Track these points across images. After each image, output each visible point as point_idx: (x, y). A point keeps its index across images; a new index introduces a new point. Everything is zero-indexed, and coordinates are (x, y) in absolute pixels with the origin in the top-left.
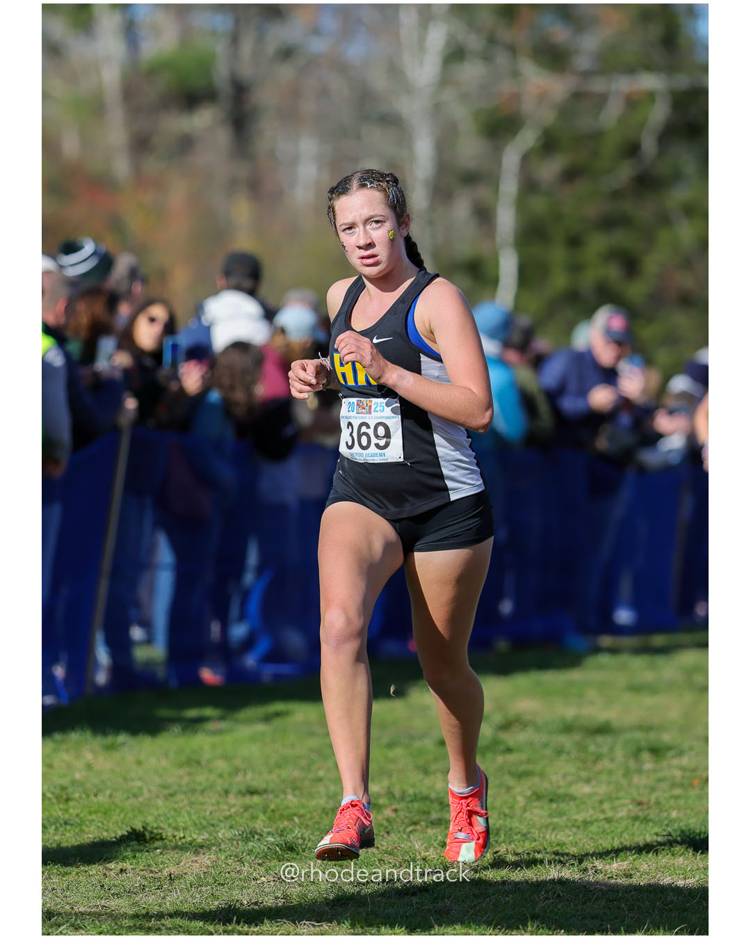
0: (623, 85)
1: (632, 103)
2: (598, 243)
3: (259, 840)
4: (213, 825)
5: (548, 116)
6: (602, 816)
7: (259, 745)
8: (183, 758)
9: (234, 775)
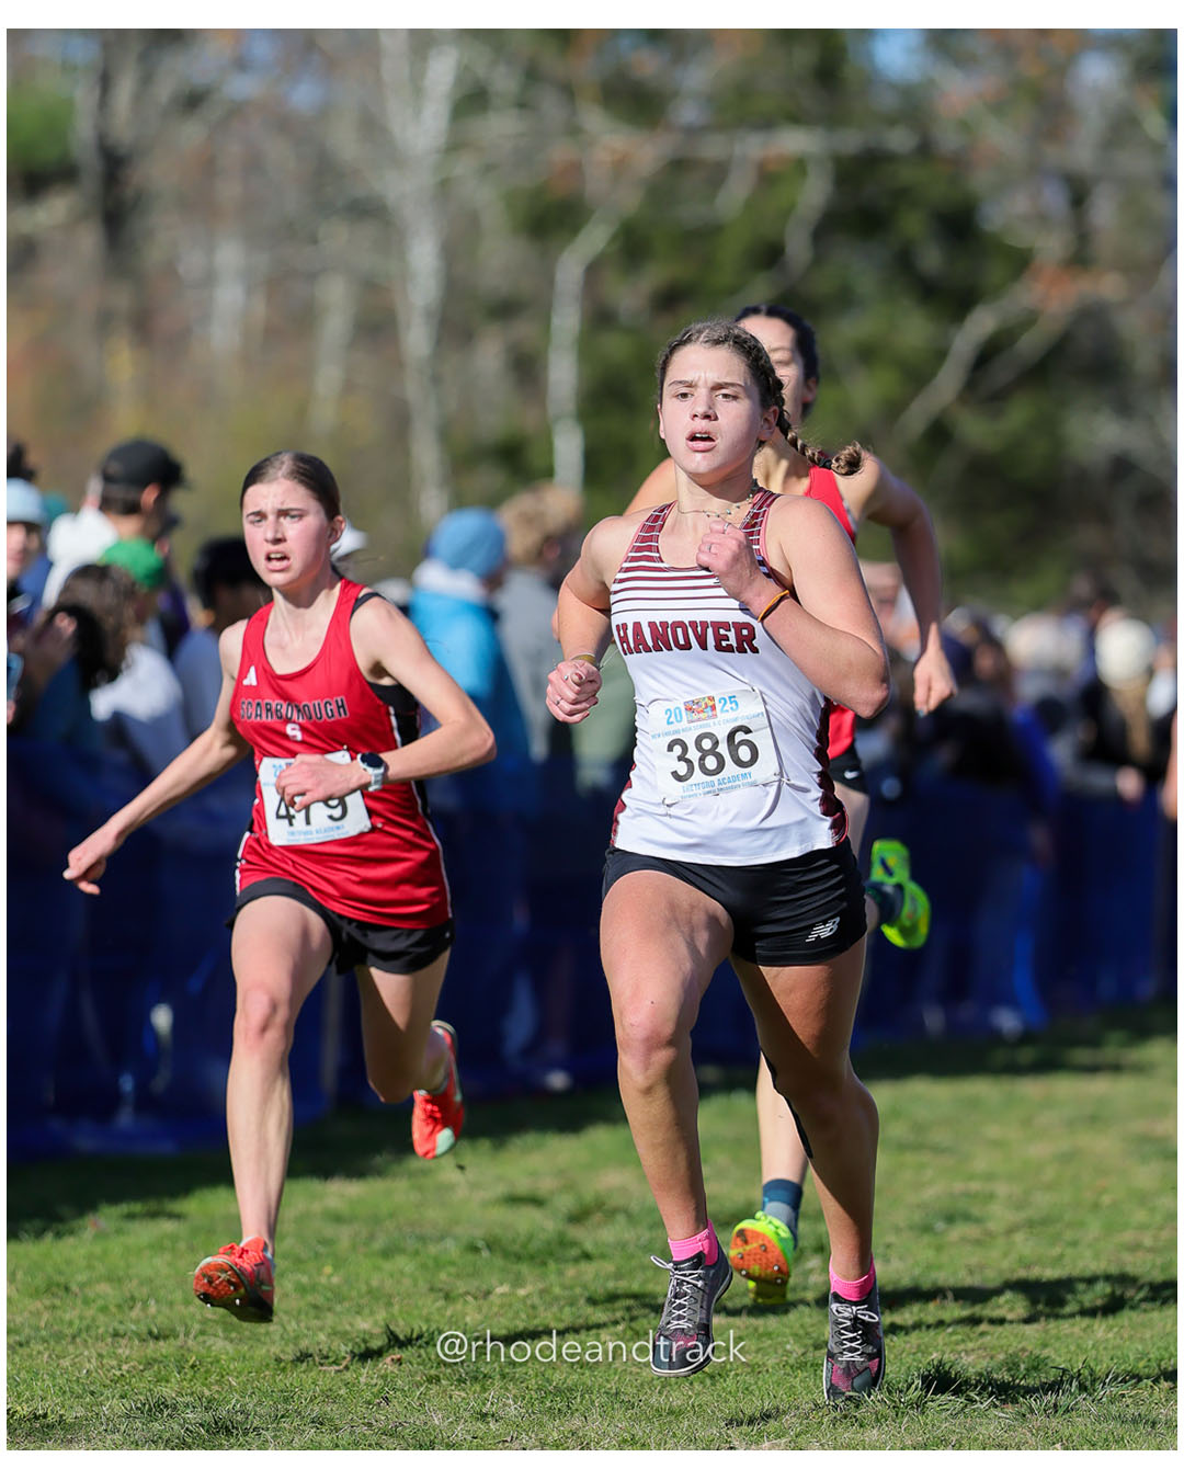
0: (753, 148)
1: (768, 177)
3: (170, 1416)
4: (92, 1393)
5: (629, 201)
7: (168, 1257)
8: (40, 1281)
9: (126, 1309)
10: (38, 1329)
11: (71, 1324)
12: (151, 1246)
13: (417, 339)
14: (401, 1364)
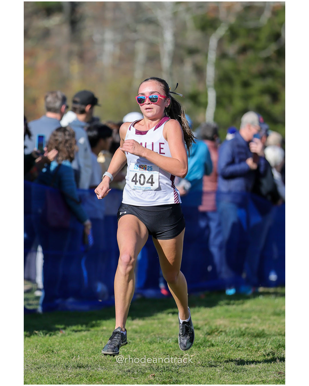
1: (275, 13)
2: (258, 85)
5: (232, 20)
6: (260, 380)
7: (84, 342)
8: (45, 349)
9: (71, 358)
10: (44, 364)
11: (54, 362)
12: (79, 339)
13: (166, 62)
14: (154, 377)
